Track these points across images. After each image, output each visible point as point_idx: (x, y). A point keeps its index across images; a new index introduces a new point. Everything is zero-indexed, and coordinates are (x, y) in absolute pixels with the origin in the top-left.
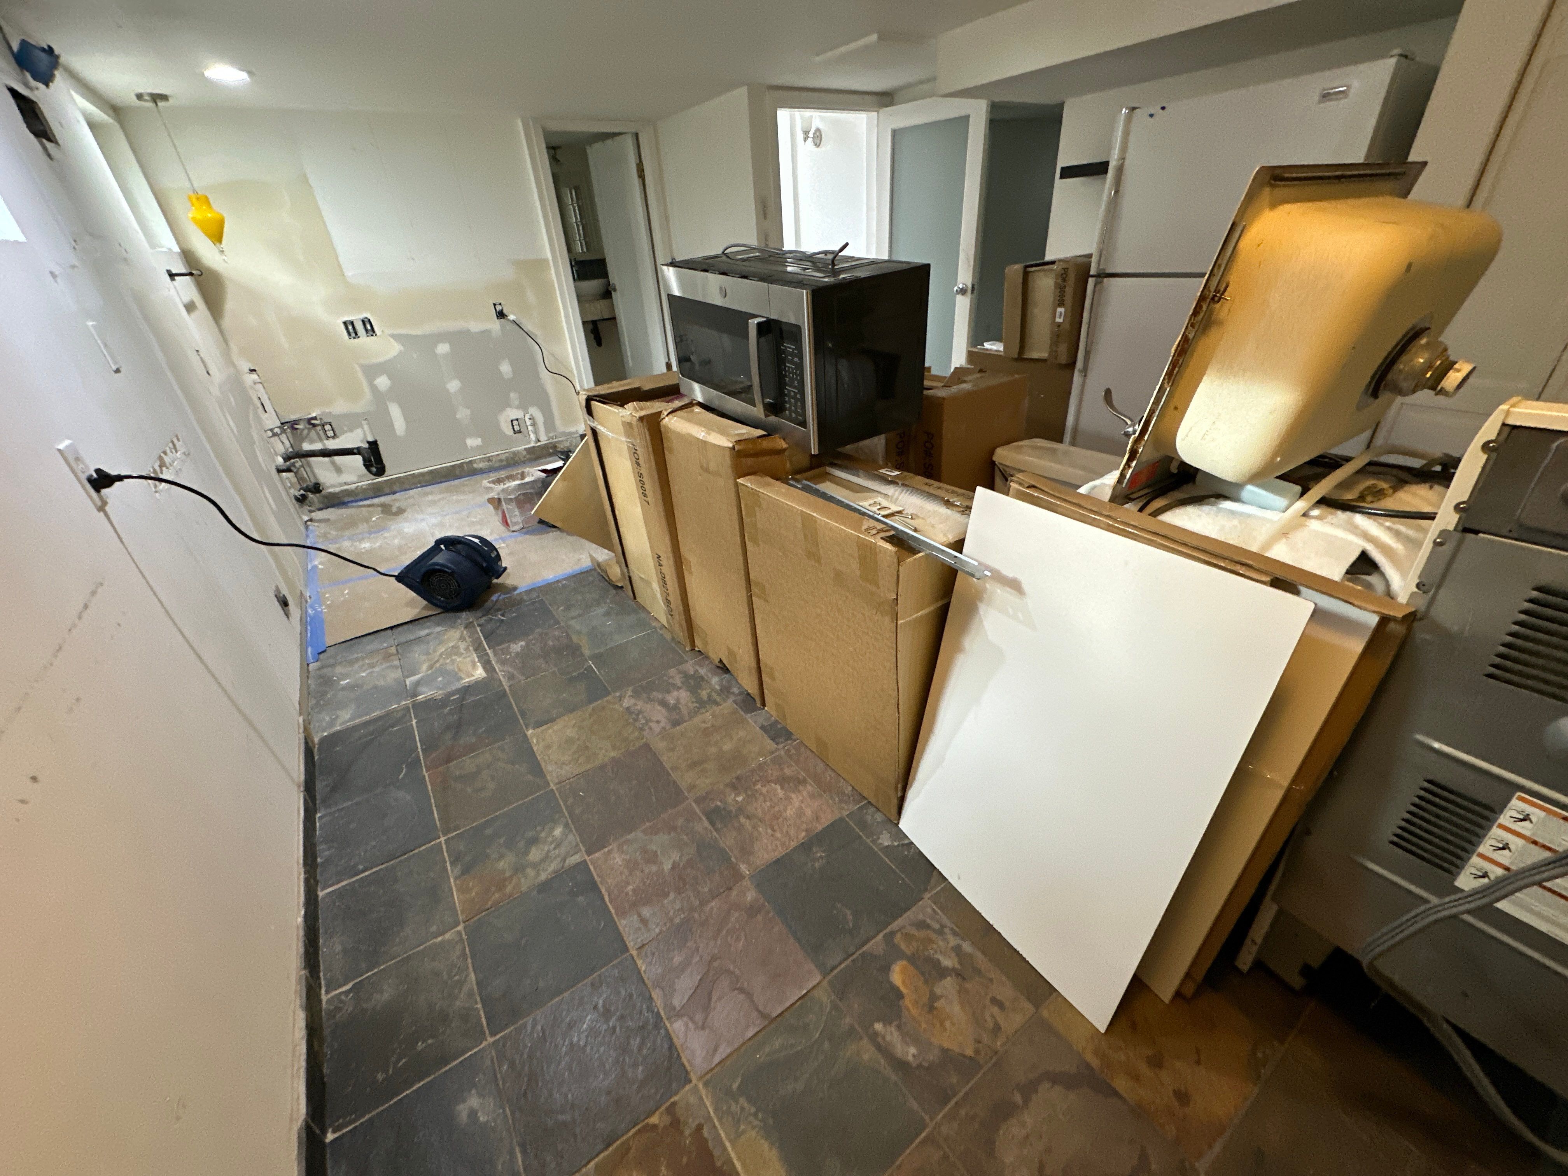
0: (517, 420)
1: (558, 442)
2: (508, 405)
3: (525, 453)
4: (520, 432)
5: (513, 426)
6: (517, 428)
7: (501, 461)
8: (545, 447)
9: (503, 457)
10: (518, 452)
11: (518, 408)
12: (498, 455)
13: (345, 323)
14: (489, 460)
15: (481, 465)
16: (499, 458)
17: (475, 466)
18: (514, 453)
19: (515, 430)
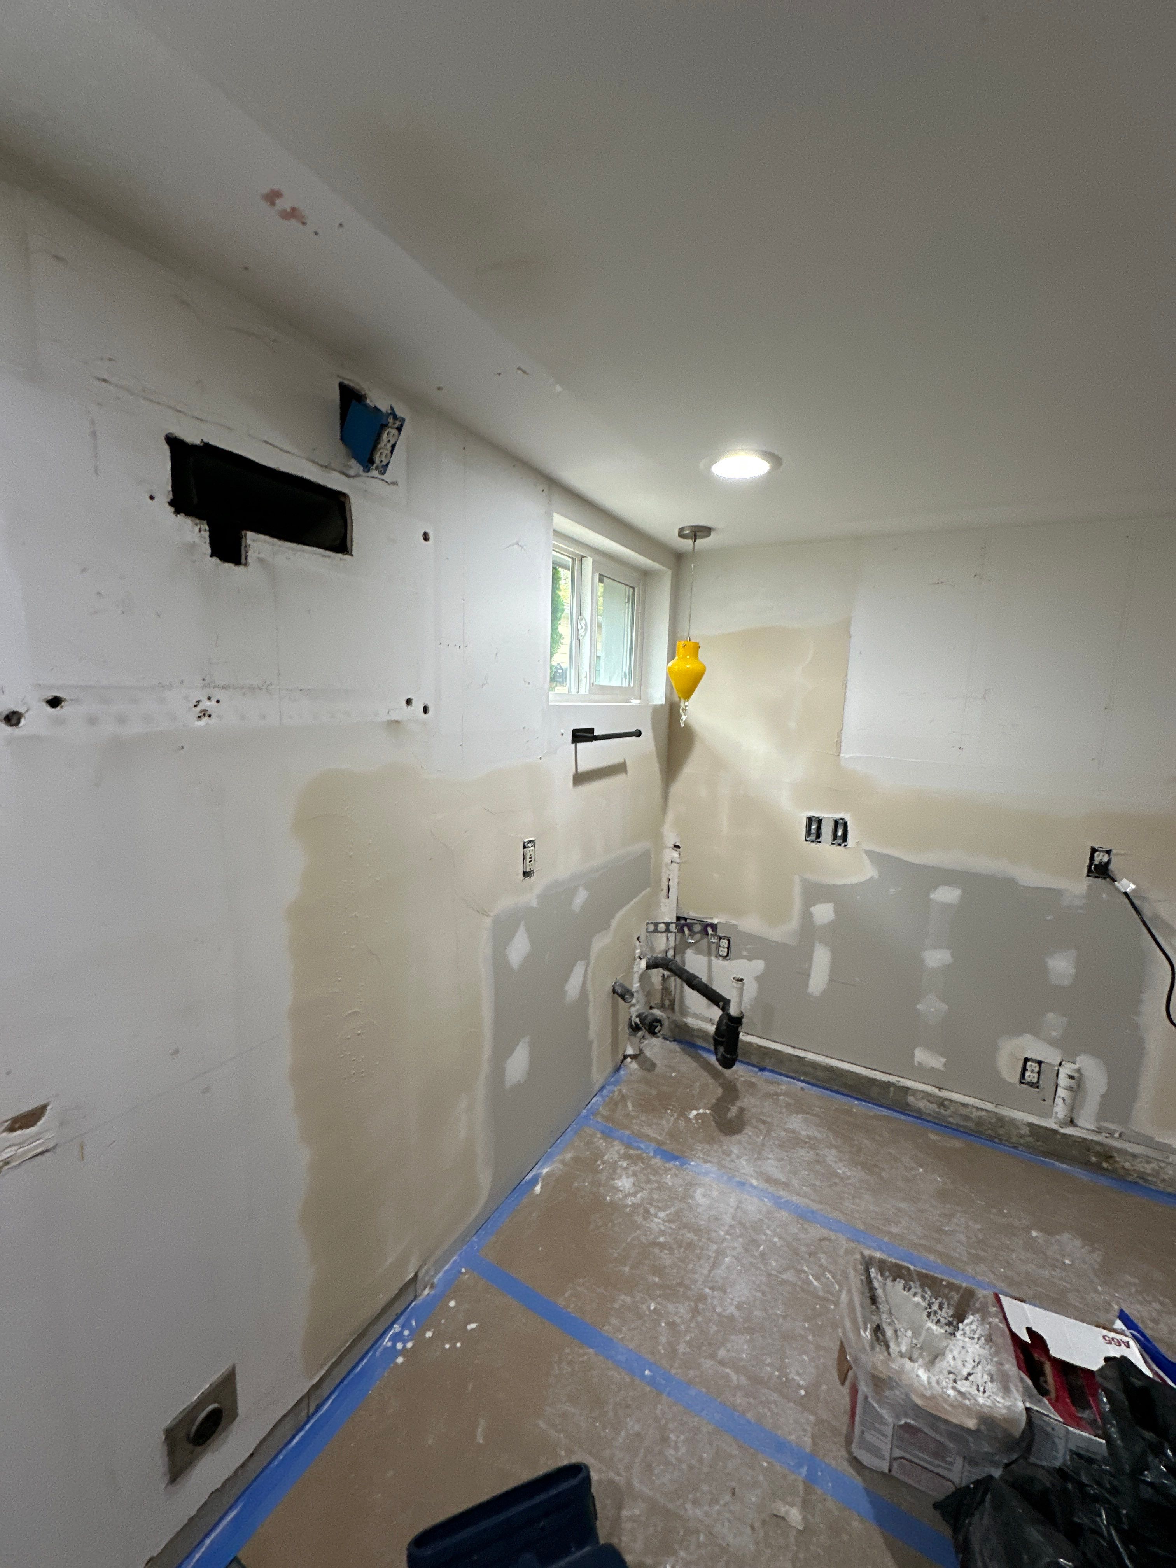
0: (1040, 1063)
1: (1122, 1152)
2: (1035, 1030)
3: (1025, 1130)
4: (1036, 1085)
5: (1024, 1069)
6: (1031, 1076)
7: (968, 1118)
8: (1084, 1145)
9: (976, 1114)
10: (1012, 1122)
11: (1053, 1043)
12: (965, 1105)
14: (942, 1103)
15: (921, 1104)
16: (964, 1111)
17: (911, 1099)
18: (1001, 1119)
19: (1027, 1079)
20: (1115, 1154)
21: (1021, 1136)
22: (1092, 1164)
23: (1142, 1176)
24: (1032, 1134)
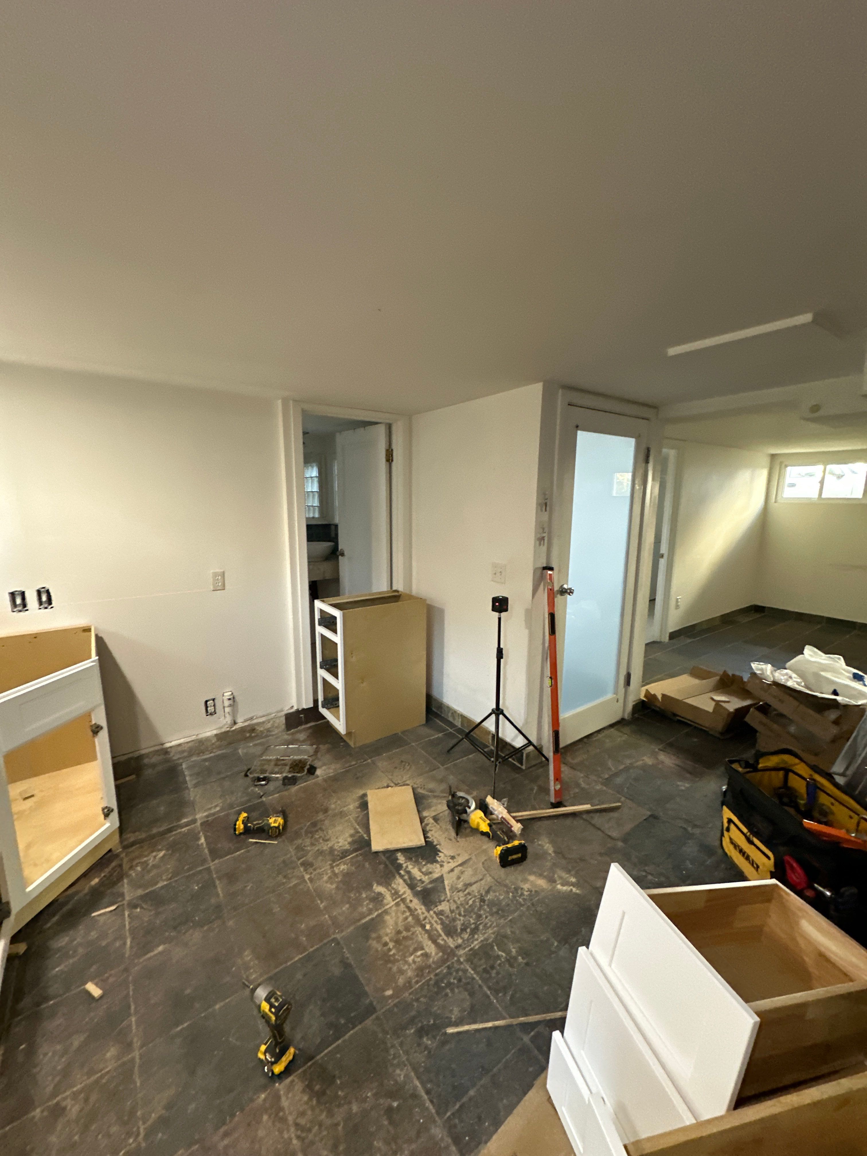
0: (214, 700)
1: (258, 724)
3: (214, 740)
4: (214, 713)
5: (207, 707)
6: (211, 709)
7: (183, 752)
8: (242, 730)
9: (187, 746)
10: (206, 739)
12: (180, 745)
13: (13, 595)
17: (146, 760)
18: (200, 741)
19: (209, 712)
20: (256, 727)
21: (213, 744)
22: (248, 737)
23: (268, 730)
24: (218, 740)
